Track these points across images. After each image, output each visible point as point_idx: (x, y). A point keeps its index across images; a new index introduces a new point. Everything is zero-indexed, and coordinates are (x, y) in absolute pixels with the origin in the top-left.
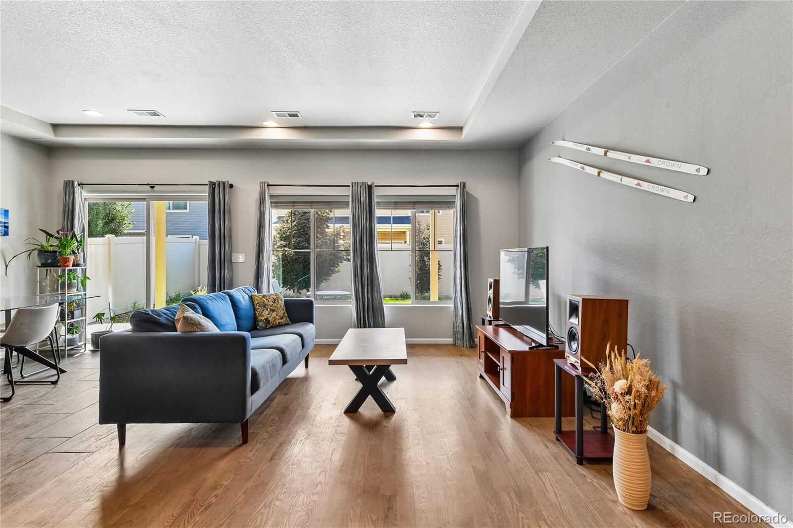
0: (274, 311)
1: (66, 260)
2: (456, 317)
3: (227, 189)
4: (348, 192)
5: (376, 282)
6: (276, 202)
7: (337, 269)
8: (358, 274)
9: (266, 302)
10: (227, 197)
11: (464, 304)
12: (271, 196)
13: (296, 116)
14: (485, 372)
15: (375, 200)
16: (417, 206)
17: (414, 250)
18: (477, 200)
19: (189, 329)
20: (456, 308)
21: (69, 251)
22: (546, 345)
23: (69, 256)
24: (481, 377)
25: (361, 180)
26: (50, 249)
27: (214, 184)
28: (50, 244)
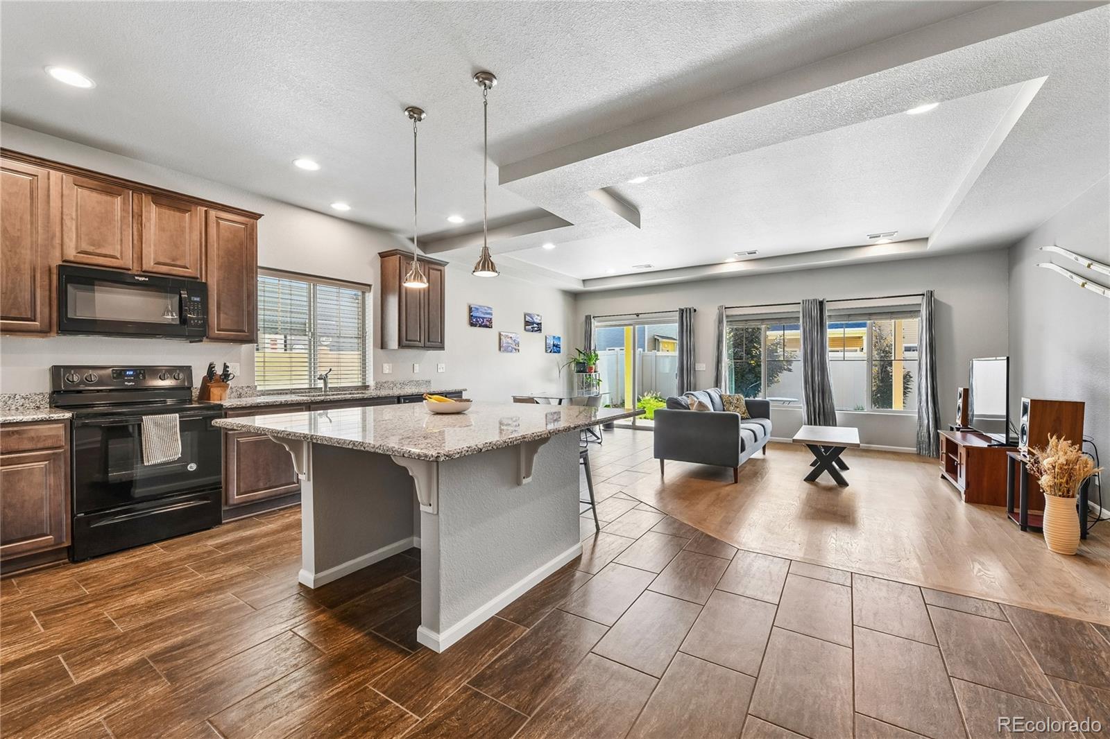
0: (738, 407)
1: (591, 368)
2: (920, 426)
3: (692, 314)
4: (799, 308)
5: (828, 388)
6: (731, 321)
7: (776, 379)
8: (809, 382)
9: (732, 400)
10: (692, 320)
11: (930, 414)
12: (727, 316)
13: (755, 253)
14: (946, 471)
15: (827, 314)
16: (874, 317)
17: (870, 360)
18: (949, 308)
19: (702, 409)
20: (920, 418)
21: (592, 362)
22: (1005, 443)
23: (592, 366)
24: (943, 477)
25: (811, 298)
26: (581, 361)
27: (683, 310)
28: (581, 358)
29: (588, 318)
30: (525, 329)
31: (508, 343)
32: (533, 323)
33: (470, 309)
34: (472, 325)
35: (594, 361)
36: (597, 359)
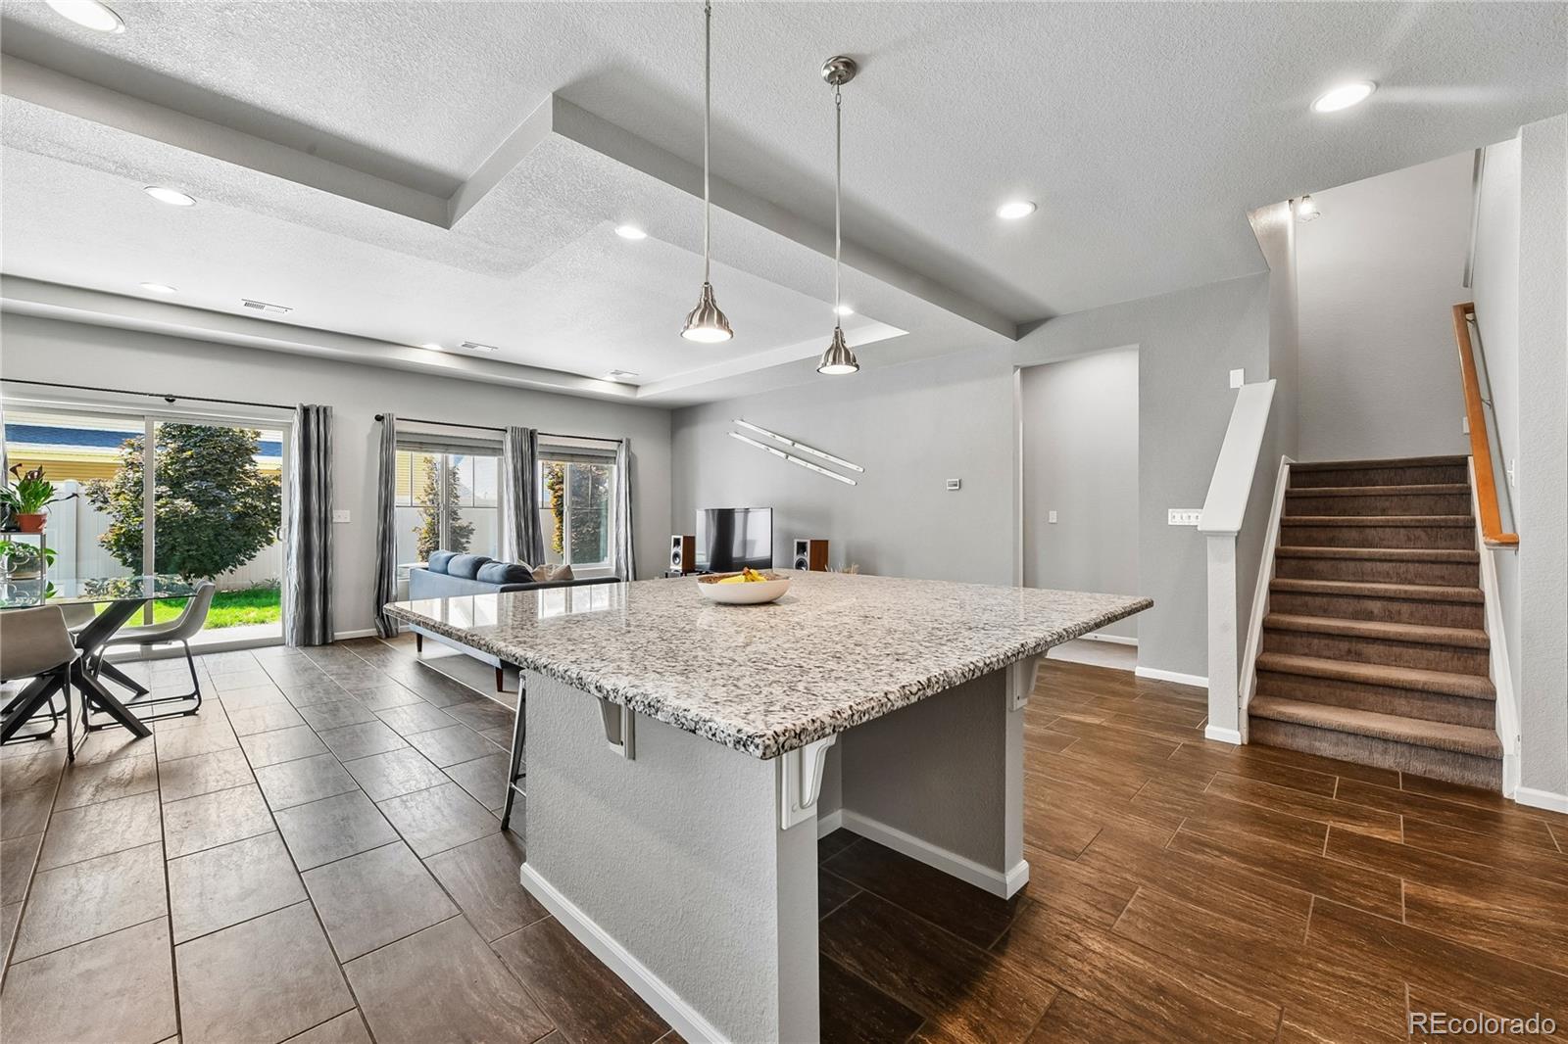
3: (330, 418)
4: (506, 437)
5: (540, 543)
10: (330, 429)
11: (630, 564)
20: (618, 569)
27: (309, 408)
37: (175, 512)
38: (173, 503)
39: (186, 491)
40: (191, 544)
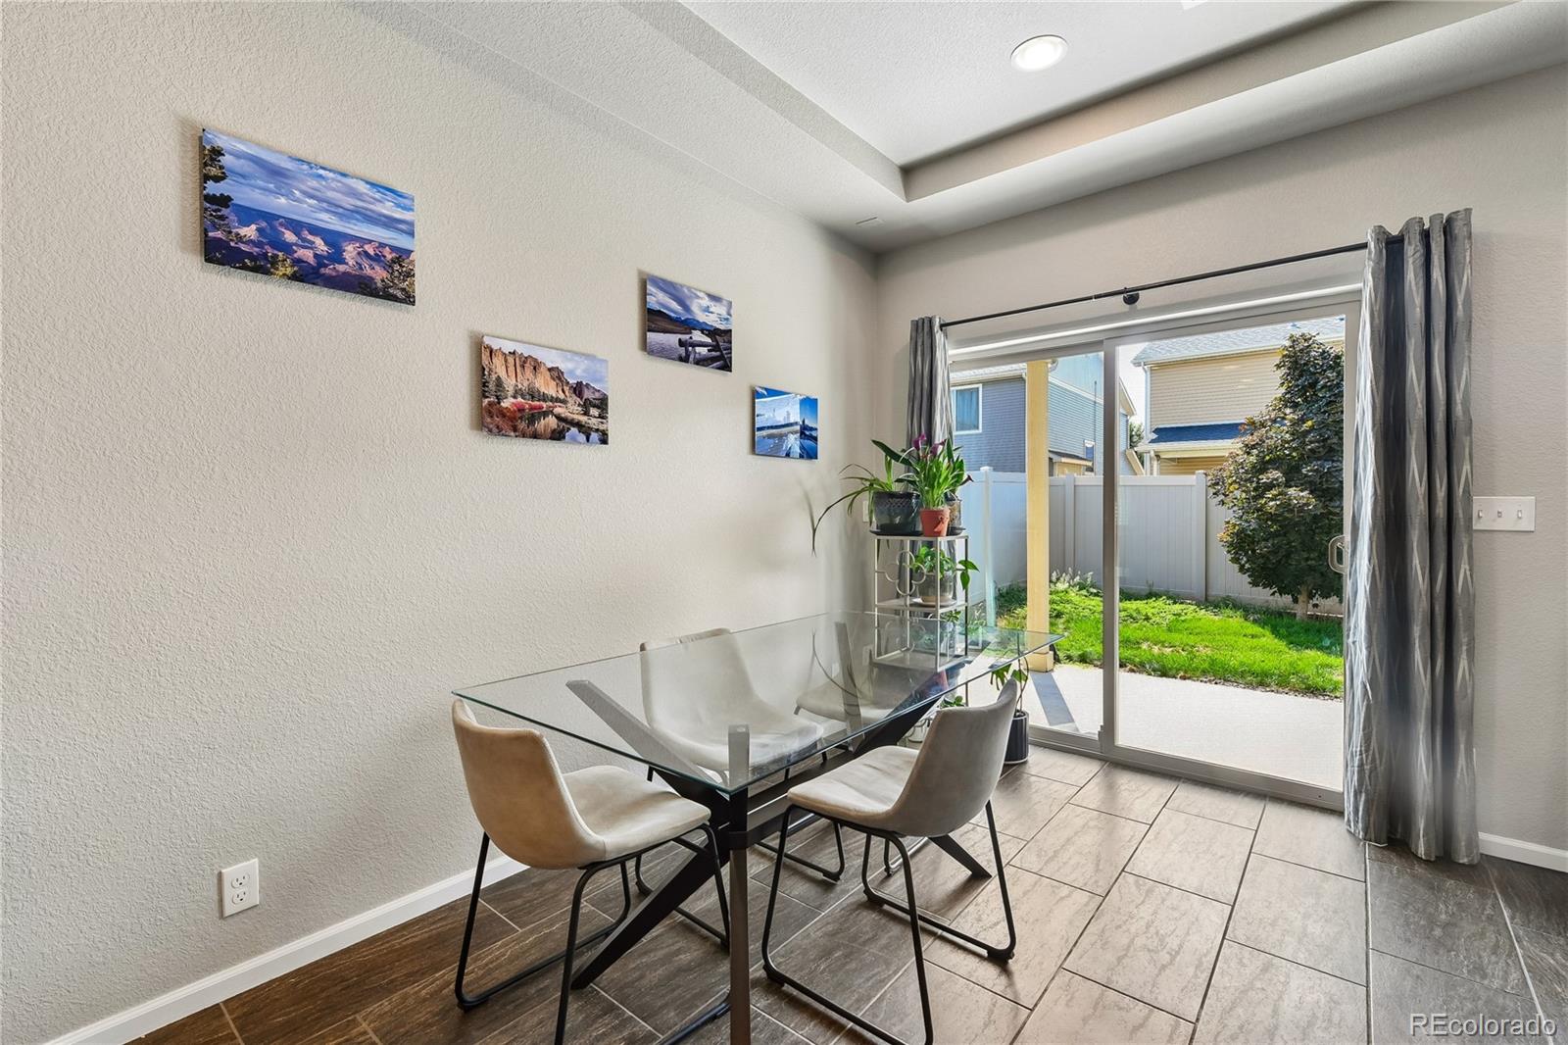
1: (935, 518)
21: (939, 493)
23: (940, 507)
26: (897, 488)
28: (893, 477)
29: (923, 332)
30: (645, 346)
31: (533, 394)
32: (688, 325)
33: (210, 159)
34: (219, 252)
35: (945, 489)
36: (958, 480)
37: (1287, 506)
38: (1286, 494)
39: (1306, 476)
40: (1310, 550)
